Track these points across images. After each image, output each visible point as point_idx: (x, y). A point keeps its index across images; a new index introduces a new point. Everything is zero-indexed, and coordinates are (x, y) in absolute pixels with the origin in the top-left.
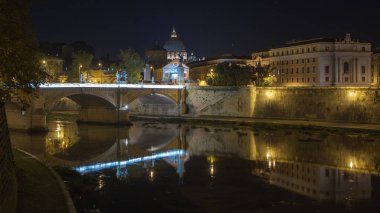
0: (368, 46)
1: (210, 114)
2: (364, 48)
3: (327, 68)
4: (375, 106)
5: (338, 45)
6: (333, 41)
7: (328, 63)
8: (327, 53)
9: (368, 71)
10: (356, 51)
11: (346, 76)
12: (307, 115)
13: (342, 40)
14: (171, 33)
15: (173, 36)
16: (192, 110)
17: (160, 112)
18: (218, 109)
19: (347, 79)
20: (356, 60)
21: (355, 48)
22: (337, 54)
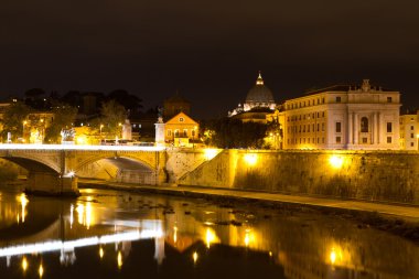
0: (396, 96)
1: (188, 184)
2: (390, 99)
3: (338, 125)
4: (361, 177)
5: (352, 95)
6: (346, 89)
7: (339, 118)
8: (338, 105)
9: (396, 129)
10: (379, 103)
11: (364, 135)
12: (289, 187)
13: (359, 87)
14: (256, 79)
15: (258, 83)
16: (172, 177)
17: (137, 179)
18: (197, 177)
19: (365, 140)
20: (378, 114)
21: (376, 99)
22: (351, 106)
